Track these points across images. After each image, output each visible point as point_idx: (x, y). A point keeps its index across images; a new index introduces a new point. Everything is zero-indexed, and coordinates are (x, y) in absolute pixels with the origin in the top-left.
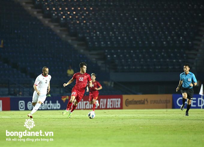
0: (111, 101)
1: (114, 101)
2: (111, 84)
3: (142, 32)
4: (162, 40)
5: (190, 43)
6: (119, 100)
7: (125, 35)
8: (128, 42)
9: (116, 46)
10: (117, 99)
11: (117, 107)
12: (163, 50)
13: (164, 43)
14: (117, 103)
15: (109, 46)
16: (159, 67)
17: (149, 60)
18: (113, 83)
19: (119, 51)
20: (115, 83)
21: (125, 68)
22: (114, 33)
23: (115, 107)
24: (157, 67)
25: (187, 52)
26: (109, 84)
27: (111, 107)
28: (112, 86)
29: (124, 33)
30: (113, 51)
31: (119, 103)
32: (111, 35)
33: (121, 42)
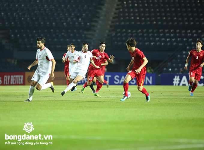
0: (14, 78)
1: (17, 77)
2: (15, 61)
3: (44, 14)
4: (62, 21)
5: (88, 24)
6: (22, 76)
7: (28, 16)
8: (30, 23)
9: (19, 26)
10: (20, 76)
11: (19, 83)
12: (64, 31)
13: (65, 24)
14: (20, 79)
15: (13, 26)
16: (60, 46)
17: (50, 40)
18: (16, 61)
19: (22, 31)
20: (18, 61)
21: (28, 46)
22: (18, 14)
23: (18, 83)
24: (58, 46)
25: (86, 32)
26: (13, 62)
27: (14, 83)
28: (16, 63)
29: (27, 14)
30: (16, 31)
31: (22, 80)
32: (14, 16)
33: (24, 23)
